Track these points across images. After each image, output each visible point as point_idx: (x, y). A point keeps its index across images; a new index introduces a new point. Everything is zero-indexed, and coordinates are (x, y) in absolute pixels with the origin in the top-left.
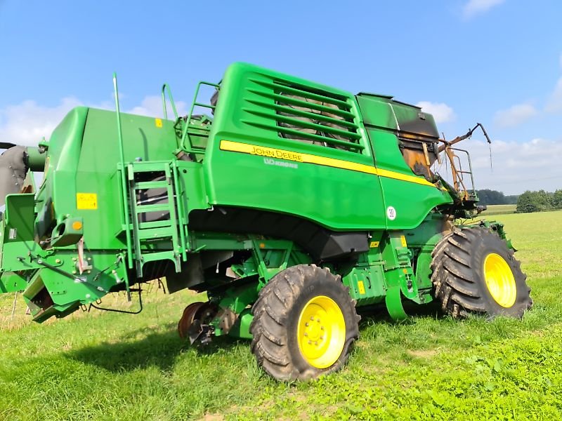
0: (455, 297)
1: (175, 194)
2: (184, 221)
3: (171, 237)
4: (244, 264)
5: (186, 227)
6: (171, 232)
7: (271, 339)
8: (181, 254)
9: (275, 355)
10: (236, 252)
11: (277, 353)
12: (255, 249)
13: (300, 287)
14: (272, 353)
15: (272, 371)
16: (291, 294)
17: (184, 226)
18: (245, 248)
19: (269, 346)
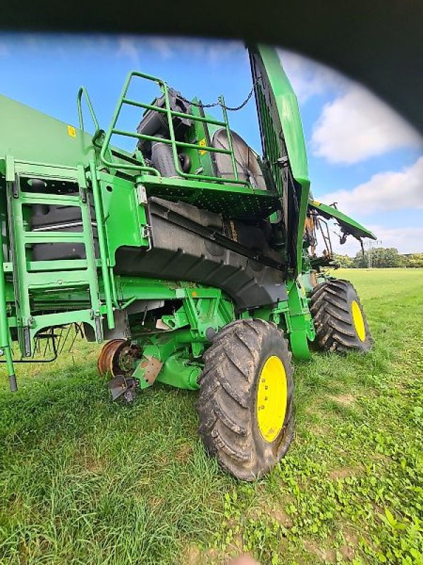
0: (336, 336)
1: (94, 220)
2: (108, 262)
3: (87, 286)
4: (175, 314)
5: (111, 270)
6: (88, 277)
7: (236, 430)
8: (105, 316)
9: (237, 449)
10: (167, 301)
11: (241, 447)
12: (188, 298)
13: (259, 351)
14: (235, 447)
15: (233, 468)
16: (252, 363)
17: (109, 268)
18: (178, 297)
19: (230, 437)
